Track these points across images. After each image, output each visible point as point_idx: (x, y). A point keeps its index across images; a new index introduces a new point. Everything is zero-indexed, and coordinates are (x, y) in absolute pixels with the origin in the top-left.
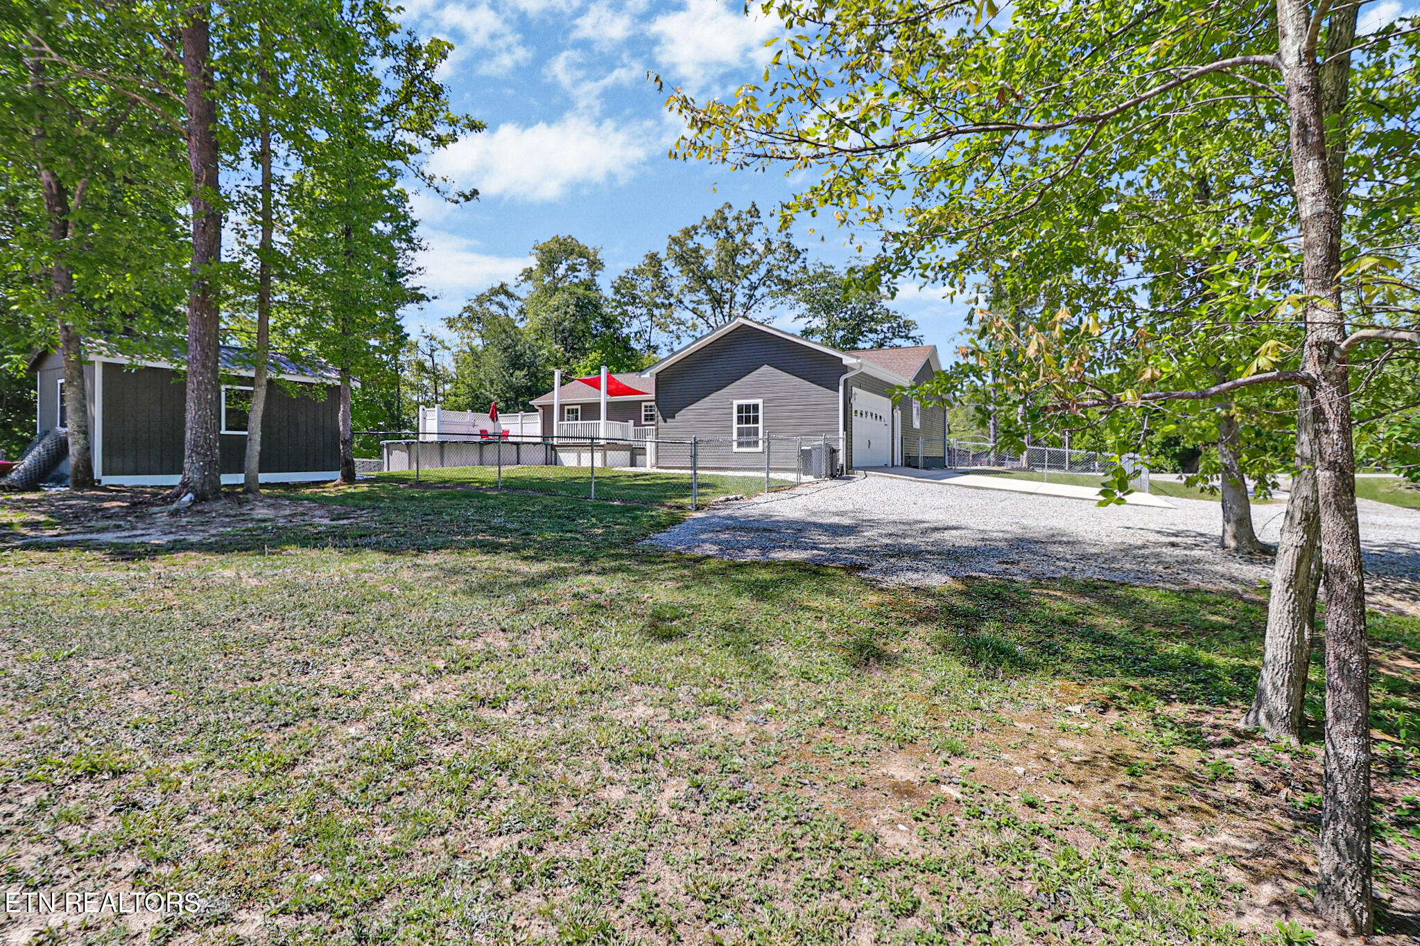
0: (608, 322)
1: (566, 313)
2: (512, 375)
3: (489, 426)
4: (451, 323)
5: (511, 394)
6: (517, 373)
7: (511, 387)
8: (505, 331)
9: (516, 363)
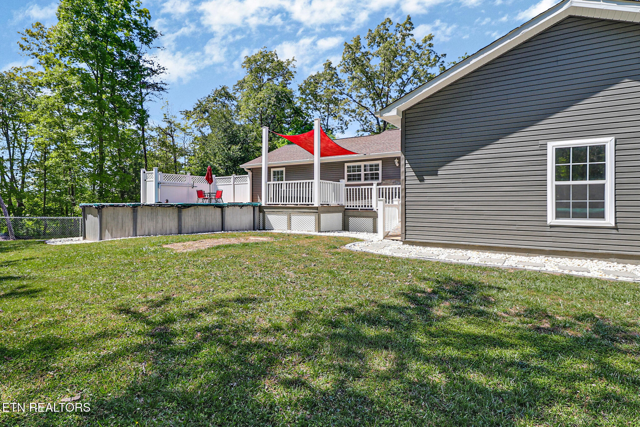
0: (297, 112)
1: (269, 104)
2: (229, 149)
3: (205, 187)
4: (188, 114)
5: (229, 164)
6: (234, 147)
7: (230, 158)
8: (224, 116)
9: (233, 139)
